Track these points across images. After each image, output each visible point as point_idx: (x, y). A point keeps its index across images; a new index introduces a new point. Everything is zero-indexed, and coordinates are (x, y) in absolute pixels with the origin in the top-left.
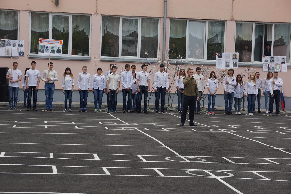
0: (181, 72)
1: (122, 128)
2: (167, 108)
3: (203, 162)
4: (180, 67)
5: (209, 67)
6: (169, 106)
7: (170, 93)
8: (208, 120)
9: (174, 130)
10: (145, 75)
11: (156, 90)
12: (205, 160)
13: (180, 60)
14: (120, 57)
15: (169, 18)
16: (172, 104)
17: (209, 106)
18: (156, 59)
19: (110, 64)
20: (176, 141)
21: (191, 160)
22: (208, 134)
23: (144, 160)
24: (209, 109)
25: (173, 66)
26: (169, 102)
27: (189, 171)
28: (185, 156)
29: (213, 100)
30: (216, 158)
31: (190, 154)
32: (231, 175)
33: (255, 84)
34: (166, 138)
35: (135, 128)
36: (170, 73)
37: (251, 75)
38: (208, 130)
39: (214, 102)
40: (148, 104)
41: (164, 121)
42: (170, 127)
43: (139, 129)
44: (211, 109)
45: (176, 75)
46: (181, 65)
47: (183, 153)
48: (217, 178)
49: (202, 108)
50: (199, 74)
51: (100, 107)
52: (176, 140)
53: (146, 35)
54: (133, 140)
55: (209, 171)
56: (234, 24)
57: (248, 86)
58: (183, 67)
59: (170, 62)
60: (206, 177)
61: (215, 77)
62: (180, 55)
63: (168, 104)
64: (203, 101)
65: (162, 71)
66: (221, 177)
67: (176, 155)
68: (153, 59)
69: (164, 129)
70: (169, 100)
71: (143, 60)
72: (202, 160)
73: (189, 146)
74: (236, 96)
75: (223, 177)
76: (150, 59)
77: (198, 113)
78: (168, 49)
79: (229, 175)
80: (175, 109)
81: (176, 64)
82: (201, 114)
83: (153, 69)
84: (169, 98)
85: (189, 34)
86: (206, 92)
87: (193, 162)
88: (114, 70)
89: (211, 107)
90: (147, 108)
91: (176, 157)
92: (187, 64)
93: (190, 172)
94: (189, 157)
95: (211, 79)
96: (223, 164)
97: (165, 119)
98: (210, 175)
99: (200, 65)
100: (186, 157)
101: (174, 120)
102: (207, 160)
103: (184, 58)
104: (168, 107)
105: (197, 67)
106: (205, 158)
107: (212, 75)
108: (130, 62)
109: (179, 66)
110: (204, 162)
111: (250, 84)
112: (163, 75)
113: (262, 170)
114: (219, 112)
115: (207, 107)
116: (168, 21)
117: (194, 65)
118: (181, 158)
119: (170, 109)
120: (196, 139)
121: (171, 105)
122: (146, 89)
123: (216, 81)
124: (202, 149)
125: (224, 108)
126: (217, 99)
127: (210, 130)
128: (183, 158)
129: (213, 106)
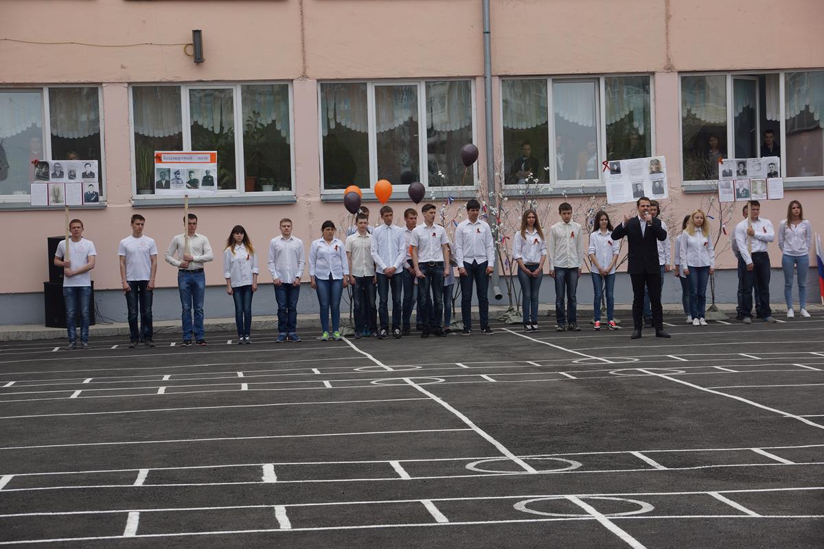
0: (529, 219)
2: (507, 316)
3: (572, 470)
4: (535, 203)
6: (511, 310)
9: (512, 378)
10: (434, 234)
11: (464, 271)
12: (580, 465)
13: (532, 186)
15: (500, 76)
18: (470, 188)
20: (509, 409)
21: (540, 466)
22: (606, 385)
25: (515, 203)
26: (511, 301)
27: (526, 502)
29: (609, 288)
31: (542, 448)
32: (646, 508)
33: (705, 240)
34: (482, 405)
35: (406, 379)
36: (507, 223)
37: (696, 216)
39: (610, 293)
40: (454, 311)
41: (491, 354)
42: (504, 371)
43: (417, 381)
46: (536, 199)
47: (522, 445)
50: (567, 221)
51: (336, 326)
52: (510, 407)
53: (439, 126)
55: (582, 500)
56: (676, 79)
57: (688, 245)
59: (506, 193)
60: (572, 517)
61: (609, 227)
62: (532, 174)
63: (509, 306)
65: (473, 219)
66: (616, 516)
67: (500, 454)
68: (461, 188)
69: (484, 376)
70: (510, 294)
71: (434, 192)
72: (571, 465)
73: (543, 423)
76: (451, 188)
77: (571, 329)
81: (524, 198)
82: (579, 330)
83: (460, 215)
84: (510, 290)
85: (557, 116)
87: (543, 472)
88: (361, 223)
90: (452, 322)
91: (501, 458)
92: (552, 195)
93: (527, 505)
94: (534, 457)
95: (600, 231)
97: (497, 347)
99: (570, 196)
100: (528, 457)
101: (519, 349)
103: (546, 179)
104: (508, 313)
106: (580, 459)
107: (601, 222)
108: (402, 199)
110: (575, 470)
111: (692, 239)
112: (478, 230)
116: (497, 85)
117: (559, 196)
118: (511, 461)
119: (515, 319)
122: (438, 271)
124: (577, 431)
128: (518, 460)
129: (610, 305)
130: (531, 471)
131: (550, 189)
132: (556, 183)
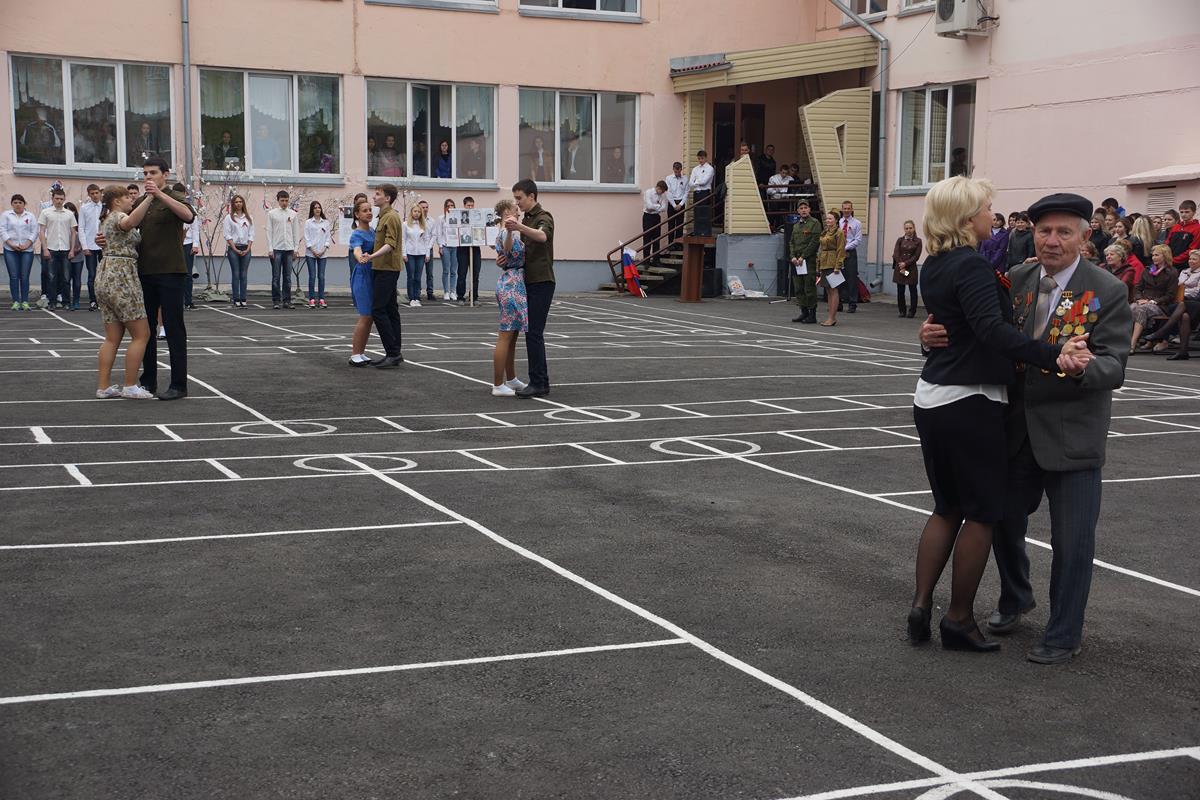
0: (236, 204)
2: (206, 294)
3: (330, 433)
5: (309, 189)
6: (209, 288)
7: (211, 257)
8: (316, 322)
12: (335, 428)
13: (232, 173)
14: (71, 165)
15: (198, 66)
16: (217, 284)
17: (311, 286)
20: (249, 380)
22: (326, 359)
23: (177, 438)
24: (311, 294)
25: (215, 188)
26: (209, 280)
27: (302, 460)
28: (281, 420)
29: (321, 271)
30: (360, 421)
32: (411, 464)
33: (422, 231)
37: (414, 210)
38: (322, 349)
39: (322, 275)
42: (224, 344)
44: (317, 293)
45: (224, 212)
47: (274, 411)
48: (379, 474)
49: (295, 293)
50: (284, 207)
51: (25, 298)
52: (248, 377)
53: (136, 110)
55: (353, 458)
56: (362, 83)
57: (407, 235)
58: (241, 192)
59: (208, 178)
60: (351, 473)
61: (322, 216)
62: (230, 161)
63: (207, 285)
64: (297, 276)
66: (389, 471)
67: (258, 419)
70: (208, 274)
72: (326, 429)
73: (286, 392)
75: (393, 470)
77: (285, 307)
78: (198, 145)
79: (405, 464)
80: (226, 298)
81: (225, 184)
82: (294, 309)
84: (208, 270)
86: (303, 253)
87: (304, 435)
88: (57, 199)
89: (316, 289)
91: (260, 423)
93: (306, 463)
94: (291, 422)
95: (314, 219)
96: (381, 435)
98: (359, 469)
100: (285, 422)
101: (230, 325)
102: (342, 427)
104: (206, 292)
105: (279, 190)
107: (315, 211)
109: (230, 187)
110: (333, 433)
111: (411, 231)
113: (480, 443)
114: (337, 301)
116: (195, 74)
117: (271, 184)
118: (271, 425)
119: (215, 297)
120: (300, 373)
121: (214, 287)
123: (325, 224)
124: (319, 399)
126: (329, 270)
127: (326, 348)
128: (277, 424)
129: (321, 286)
130: (294, 434)
131: (251, 177)
132: (251, 172)
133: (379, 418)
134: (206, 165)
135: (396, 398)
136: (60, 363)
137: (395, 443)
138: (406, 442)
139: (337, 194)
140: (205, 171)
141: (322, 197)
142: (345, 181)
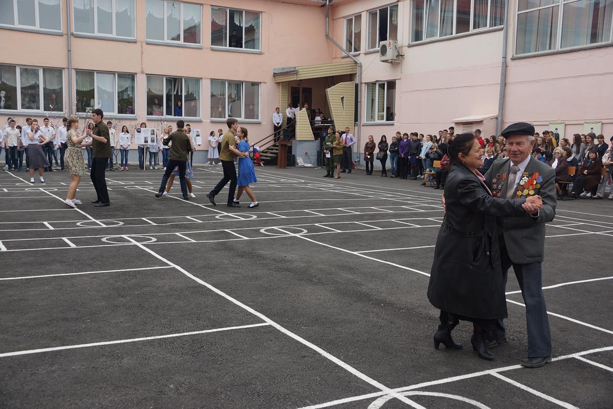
1: (24, 190)
3: (121, 225)
5: (121, 121)
8: (122, 177)
10: (49, 130)
11: (60, 146)
12: (123, 223)
13: (89, 114)
14: (20, 110)
15: (75, 69)
17: (122, 161)
18: (62, 113)
19: (8, 117)
21: (108, 224)
22: (125, 193)
23: (51, 228)
24: (122, 165)
27: (106, 238)
28: (99, 219)
29: (126, 155)
30: (135, 220)
31: (105, 217)
32: (154, 239)
35: (40, 189)
37: (166, 129)
38: (123, 188)
39: (127, 157)
43: (45, 190)
44: (124, 164)
47: (97, 216)
48: (139, 244)
49: (115, 164)
50: (110, 128)
53: (49, 87)
54: (38, 204)
55: (128, 237)
56: (145, 77)
60: (126, 244)
61: (127, 132)
66: (143, 243)
67: (90, 219)
68: (59, 112)
71: (47, 113)
72: (119, 223)
74: (152, 151)
75: (145, 243)
76: (55, 112)
77: (111, 170)
78: (74, 102)
79: (151, 240)
81: (85, 118)
82: (114, 171)
85: (98, 86)
86: (118, 147)
87: (109, 226)
88: (12, 124)
89: (124, 162)
91: (90, 221)
93: (107, 240)
94: (104, 220)
95: (123, 133)
96: (143, 226)
98: (130, 242)
99: (112, 119)
100: (101, 220)
102: (126, 222)
106: (122, 221)
107: (124, 130)
113: (186, 230)
114: (133, 167)
115: (120, 163)
116: (74, 73)
118: (95, 222)
122: (51, 145)
123: (128, 135)
124: (118, 210)
125: (138, 163)
126: (130, 154)
127: (125, 188)
128: (98, 222)
129: (126, 161)
130: (104, 226)
133: (143, 219)
134: (78, 110)
135: (152, 209)
136: (8, 194)
137: (148, 230)
138: (153, 229)
139: (133, 123)
140: (77, 113)
141: (127, 124)
142: (137, 118)
